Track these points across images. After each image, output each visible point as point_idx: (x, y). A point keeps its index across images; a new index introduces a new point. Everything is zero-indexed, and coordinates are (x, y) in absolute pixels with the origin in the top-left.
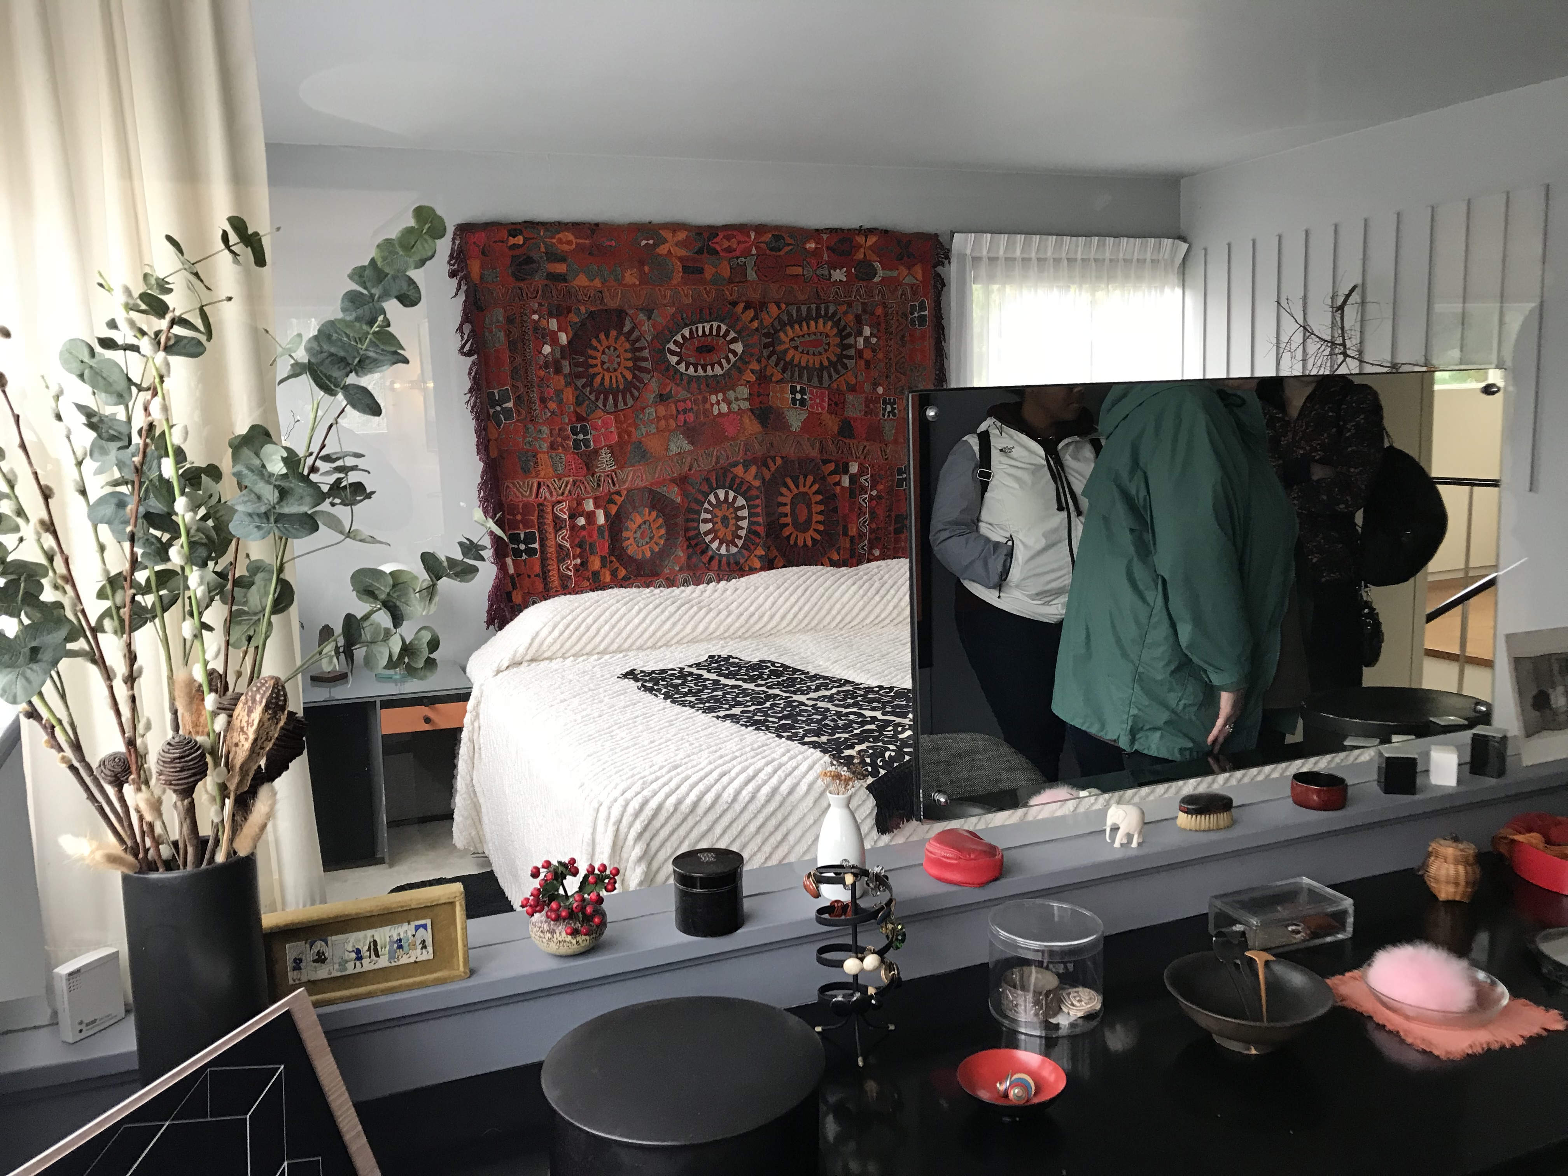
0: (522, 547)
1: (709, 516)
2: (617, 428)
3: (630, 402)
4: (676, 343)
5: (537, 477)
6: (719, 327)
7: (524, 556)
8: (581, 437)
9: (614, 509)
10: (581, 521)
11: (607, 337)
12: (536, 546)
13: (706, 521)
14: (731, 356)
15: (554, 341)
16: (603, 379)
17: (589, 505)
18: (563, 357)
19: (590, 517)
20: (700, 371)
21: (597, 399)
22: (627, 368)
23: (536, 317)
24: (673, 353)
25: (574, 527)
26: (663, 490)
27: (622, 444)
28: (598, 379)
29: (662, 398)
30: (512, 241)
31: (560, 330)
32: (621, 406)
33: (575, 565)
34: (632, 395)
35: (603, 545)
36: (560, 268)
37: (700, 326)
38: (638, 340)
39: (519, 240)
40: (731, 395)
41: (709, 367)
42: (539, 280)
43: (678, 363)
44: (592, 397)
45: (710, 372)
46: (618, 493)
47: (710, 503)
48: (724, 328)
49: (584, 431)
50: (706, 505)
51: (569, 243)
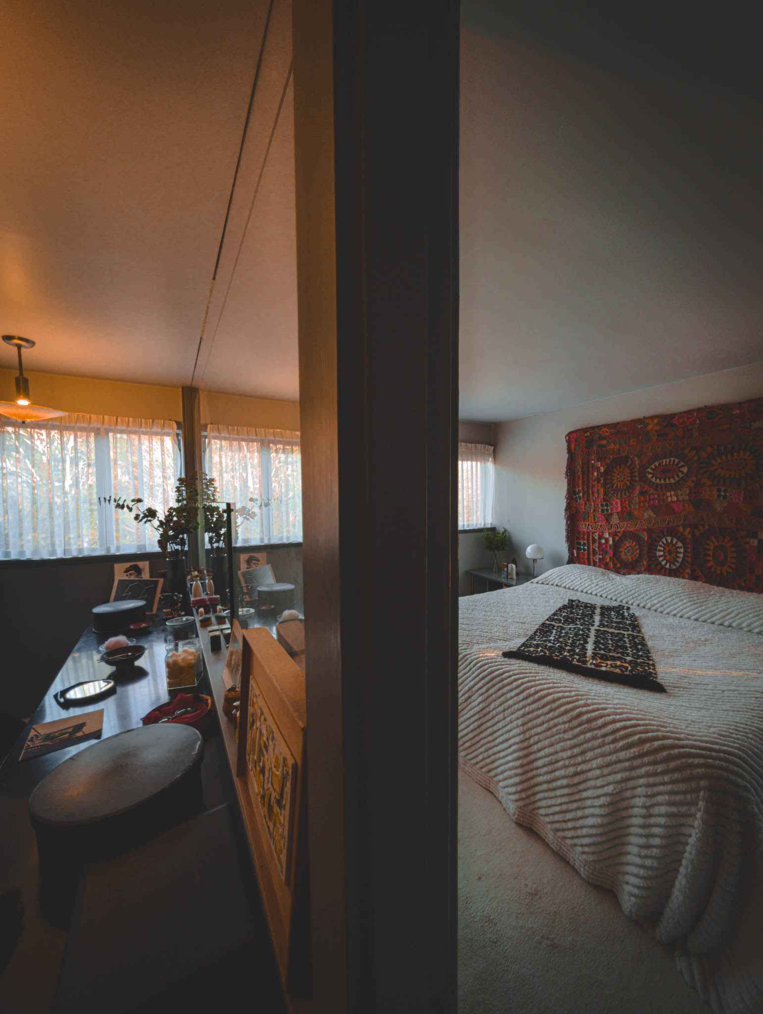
0: (582, 547)
1: (662, 549)
2: (621, 505)
3: (628, 495)
4: (652, 469)
5: (588, 521)
6: (674, 461)
7: (582, 551)
8: (605, 508)
9: (617, 538)
10: (603, 541)
11: (620, 468)
12: (586, 548)
13: (660, 551)
14: (680, 474)
15: (598, 469)
16: (617, 485)
17: (607, 535)
18: (601, 476)
19: (607, 540)
20: (663, 481)
21: (614, 493)
22: (628, 480)
23: (593, 462)
24: (650, 473)
25: (600, 543)
26: (640, 533)
27: (622, 512)
28: (616, 485)
29: (642, 493)
30: (586, 435)
31: (601, 466)
32: (624, 496)
33: (599, 558)
34: (629, 492)
35: (611, 552)
36: (604, 442)
37: (664, 460)
38: (633, 468)
39: (588, 434)
40: (679, 492)
41: (667, 480)
42: (595, 448)
43: (652, 477)
44: (612, 492)
45: (668, 481)
46: (619, 532)
47: (663, 542)
48: (677, 460)
49: (607, 505)
50: (661, 543)
51: (607, 432)
